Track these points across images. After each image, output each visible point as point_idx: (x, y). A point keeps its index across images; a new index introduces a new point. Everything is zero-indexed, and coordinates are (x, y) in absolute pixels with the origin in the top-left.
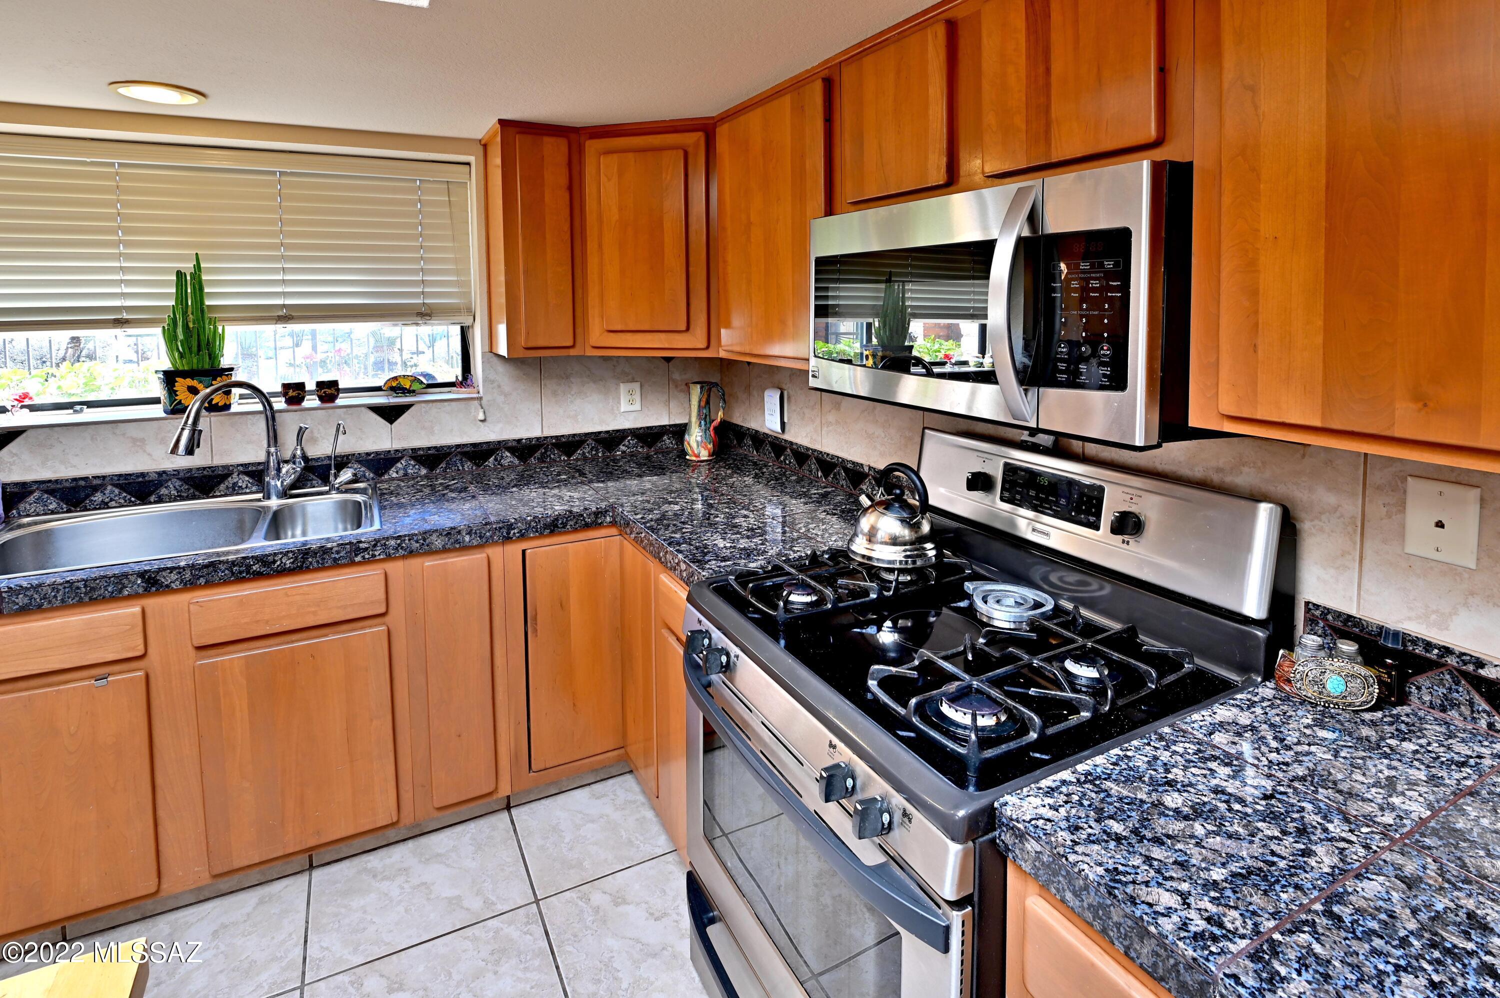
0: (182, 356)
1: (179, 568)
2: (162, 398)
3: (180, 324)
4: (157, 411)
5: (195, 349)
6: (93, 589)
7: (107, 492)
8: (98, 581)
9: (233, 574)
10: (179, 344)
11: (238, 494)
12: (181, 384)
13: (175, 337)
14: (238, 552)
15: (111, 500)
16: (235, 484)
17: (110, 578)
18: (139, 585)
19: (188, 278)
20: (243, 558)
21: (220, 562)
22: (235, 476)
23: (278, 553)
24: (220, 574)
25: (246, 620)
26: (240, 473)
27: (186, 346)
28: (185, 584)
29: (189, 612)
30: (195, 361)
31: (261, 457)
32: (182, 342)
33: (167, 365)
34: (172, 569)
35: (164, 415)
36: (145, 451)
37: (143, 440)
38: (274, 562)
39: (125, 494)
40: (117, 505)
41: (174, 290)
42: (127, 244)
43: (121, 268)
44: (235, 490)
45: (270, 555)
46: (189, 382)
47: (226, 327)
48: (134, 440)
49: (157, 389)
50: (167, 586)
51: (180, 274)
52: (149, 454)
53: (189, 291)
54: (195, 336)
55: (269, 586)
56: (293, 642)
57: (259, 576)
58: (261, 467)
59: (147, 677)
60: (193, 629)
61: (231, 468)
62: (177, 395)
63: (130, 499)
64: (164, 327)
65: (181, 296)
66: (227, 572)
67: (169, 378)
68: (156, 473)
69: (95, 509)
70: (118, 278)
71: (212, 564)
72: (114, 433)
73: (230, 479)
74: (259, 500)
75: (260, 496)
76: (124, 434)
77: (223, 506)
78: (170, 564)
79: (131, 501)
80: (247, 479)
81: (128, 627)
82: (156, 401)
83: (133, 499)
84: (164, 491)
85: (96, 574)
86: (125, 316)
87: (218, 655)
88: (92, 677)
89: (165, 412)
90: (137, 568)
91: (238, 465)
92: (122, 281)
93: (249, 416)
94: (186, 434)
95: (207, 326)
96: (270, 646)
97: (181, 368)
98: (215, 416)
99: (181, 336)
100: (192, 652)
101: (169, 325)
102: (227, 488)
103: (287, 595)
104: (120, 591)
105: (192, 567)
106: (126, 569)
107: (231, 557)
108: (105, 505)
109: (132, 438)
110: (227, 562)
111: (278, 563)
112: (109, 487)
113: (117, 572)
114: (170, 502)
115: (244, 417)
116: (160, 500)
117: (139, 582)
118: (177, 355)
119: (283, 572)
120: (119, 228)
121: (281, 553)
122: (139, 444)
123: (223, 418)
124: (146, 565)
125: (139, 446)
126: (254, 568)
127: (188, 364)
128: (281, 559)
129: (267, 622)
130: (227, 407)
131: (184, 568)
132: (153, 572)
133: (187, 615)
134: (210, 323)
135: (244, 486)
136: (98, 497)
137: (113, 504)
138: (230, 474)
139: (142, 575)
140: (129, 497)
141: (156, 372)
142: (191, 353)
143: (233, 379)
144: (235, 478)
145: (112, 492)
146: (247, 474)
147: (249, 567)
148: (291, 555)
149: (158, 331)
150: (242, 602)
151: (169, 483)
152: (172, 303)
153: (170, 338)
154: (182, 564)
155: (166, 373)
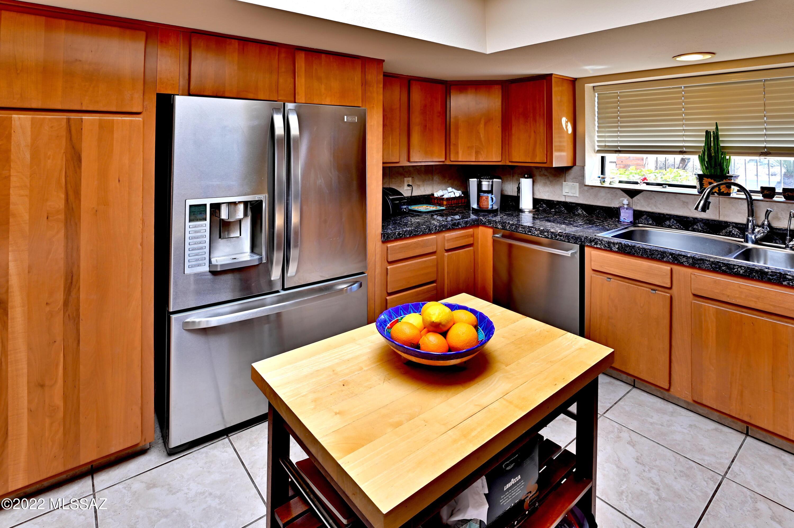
0: (707, 168)
1: (687, 256)
2: (697, 186)
3: (706, 154)
4: (695, 191)
5: (713, 165)
6: (653, 254)
7: (671, 221)
8: (654, 252)
9: (712, 267)
10: (706, 163)
11: (732, 237)
12: (706, 181)
13: (704, 159)
14: (716, 258)
15: (673, 225)
16: (731, 232)
17: (659, 252)
18: (670, 258)
19: (712, 133)
20: (717, 262)
21: (706, 260)
22: (731, 227)
23: (736, 265)
24: (706, 265)
25: (717, 291)
26: (733, 227)
27: (709, 164)
28: (690, 264)
29: (691, 277)
30: (713, 171)
31: (745, 222)
32: (707, 162)
33: (701, 173)
34: (684, 256)
35: (698, 193)
36: (688, 208)
37: (687, 203)
38: (734, 269)
39: (678, 224)
40: (675, 228)
41: (704, 139)
42: (686, 120)
43: (683, 130)
44: (730, 234)
45: (732, 265)
46: (710, 180)
47: (731, 157)
48: (684, 202)
49: (695, 182)
50: (682, 263)
51: (707, 132)
52: (690, 209)
53: (712, 139)
54: (713, 160)
55: (730, 280)
56: (742, 312)
57: (724, 273)
58: (744, 226)
59: (671, 298)
60: (692, 285)
61: (729, 223)
62: (704, 185)
63: (680, 227)
64: (699, 155)
65: (708, 142)
66: (709, 265)
67: (700, 178)
68: (692, 218)
69: (666, 227)
70: (682, 134)
71: (702, 260)
72: (675, 198)
73: (728, 228)
74: (742, 242)
75: (743, 240)
76: (679, 199)
77: (722, 240)
78: (683, 254)
79: (681, 228)
80: (737, 230)
81: (665, 274)
82: (694, 187)
83: (682, 227)
84: (695, 227)
85: (654, 248)
86: (684, 149)
87: (703, 302)
88: (650, 288)
89: (698, 192)
90: (670, 251)
91: (733, 223)
92: (683, 135)
93: (740, 200)
94: (702, 202)
95: (720, 155)
96: (730, 309)
97: (706, 174)
98: (722, 197)
99: (706, 160)
100: (691, 296)
101: (702, 154)
102: (726, 232)
103: (740, 287)
104: (663, 258)
105: (693, 258)
106: (666, 250)
107: (711, 260)
108: (670, 227)
109: (682, 201)
110: (709, 261)
111: (736, 270)
112: (672, 220)
113: (662, 250)
114: (698, 232)
115: (737, 200)
116: (694, 230)
117: (670, 257)
118: (704, 167)
119: (737, 275)
120: (683, 113)
121: (738, 266)
122: (685, 204)
123: (726, 199)
124: (674, 251)
125: (685, 205)
126: (723, 268)
127: (709, 172)
128: (737, 268)
129: (728, 296)
130: (729, 194)
131: (689, 257)
132: (676, 255)
133: (690, 278)
134: (722, 155)
135: (735, 233)
136: (668, 223)
137: (673, 227)
138: (729, 226)
139: (672, 254)
140: (680, 226)
141: (695, 175)
142: (711, 167)
143: (732, 181)
144: (730, 228)
145: (673, 222)
146: (737, 228)
147: (720, 266)
148: (743, 268)
149: (697, 156)
150: (715, 282)
151: (698, 224)
152: (703, 145)
153: (702, 160)
154: (689, 255)
155: (699, 175)
